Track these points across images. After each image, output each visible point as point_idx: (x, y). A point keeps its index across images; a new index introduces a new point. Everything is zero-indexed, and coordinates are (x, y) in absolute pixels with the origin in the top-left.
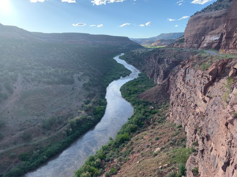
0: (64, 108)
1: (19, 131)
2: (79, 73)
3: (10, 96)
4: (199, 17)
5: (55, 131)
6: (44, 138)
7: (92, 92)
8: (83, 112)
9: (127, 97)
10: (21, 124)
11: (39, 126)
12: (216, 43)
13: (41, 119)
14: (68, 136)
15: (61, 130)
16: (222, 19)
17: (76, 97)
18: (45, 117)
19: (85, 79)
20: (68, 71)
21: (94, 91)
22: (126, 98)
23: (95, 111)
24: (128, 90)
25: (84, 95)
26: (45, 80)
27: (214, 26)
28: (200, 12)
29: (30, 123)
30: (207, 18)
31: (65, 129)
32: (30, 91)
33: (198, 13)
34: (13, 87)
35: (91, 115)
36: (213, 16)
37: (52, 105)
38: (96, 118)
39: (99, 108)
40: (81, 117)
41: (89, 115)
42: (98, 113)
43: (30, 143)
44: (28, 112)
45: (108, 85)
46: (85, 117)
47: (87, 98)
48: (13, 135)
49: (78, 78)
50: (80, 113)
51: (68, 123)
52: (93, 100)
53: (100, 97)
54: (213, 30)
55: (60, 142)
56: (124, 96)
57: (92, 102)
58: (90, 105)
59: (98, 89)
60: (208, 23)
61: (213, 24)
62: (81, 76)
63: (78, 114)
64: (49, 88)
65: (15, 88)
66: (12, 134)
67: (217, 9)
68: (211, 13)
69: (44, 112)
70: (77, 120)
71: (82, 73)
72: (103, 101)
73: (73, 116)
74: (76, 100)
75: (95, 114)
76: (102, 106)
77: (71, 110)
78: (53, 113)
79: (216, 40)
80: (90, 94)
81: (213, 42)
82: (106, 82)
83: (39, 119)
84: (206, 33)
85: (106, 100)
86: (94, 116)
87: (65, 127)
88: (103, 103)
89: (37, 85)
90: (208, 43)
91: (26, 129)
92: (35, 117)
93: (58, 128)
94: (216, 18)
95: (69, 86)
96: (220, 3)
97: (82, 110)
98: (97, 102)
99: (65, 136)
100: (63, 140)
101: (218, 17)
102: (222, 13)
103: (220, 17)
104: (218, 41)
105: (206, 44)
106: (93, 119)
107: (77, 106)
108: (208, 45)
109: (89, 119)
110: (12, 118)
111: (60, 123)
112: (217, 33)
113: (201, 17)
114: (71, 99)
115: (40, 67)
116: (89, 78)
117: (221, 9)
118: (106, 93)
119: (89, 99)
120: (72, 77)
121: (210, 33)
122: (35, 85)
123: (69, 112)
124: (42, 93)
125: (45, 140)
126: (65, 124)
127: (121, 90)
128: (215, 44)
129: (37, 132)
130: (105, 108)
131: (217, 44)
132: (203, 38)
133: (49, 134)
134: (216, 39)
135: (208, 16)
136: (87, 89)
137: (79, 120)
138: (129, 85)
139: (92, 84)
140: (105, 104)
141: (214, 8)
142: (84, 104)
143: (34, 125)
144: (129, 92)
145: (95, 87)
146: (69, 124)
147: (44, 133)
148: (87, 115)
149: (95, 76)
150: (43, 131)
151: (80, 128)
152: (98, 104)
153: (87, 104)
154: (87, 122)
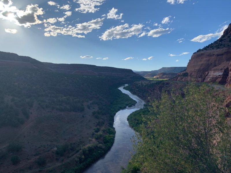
0: (76, 135)
1: (34, 156)
2: (88, 102)
3: (26, 121)
4: (202, 54)
5: (68, 157)
6: (58, 164)
7: (101, 120)
8: (94, 140)
9: (136, 127)
10: (36, 149)
11: (53, 152)
12: (220, 78)
13: (55, 145)
14: (81, 164)
15: (74, 157)
16: (224, 57)
17: (86, 125)
18: (57, 143)
19: (94, 107)
20: (78, 99)
21: (103, 119)
22: (134, 127)
23: (105, 140)
24: (135, 119)
25: (94, 123)
26: (58, 107)
27: (217, 63)
28: (202, 50)
29: (44, 148)
30: (210, 55)
31: (78, 156)
32: (44, 117)
33: (201, 50)
34: (29, 112)
35: (102, 143)
36: (215, 54)
37: (64, 132)
38: (106, 146)
39: (109, 137)
40: (92, 144)
41: (100, 143)
42: (108, 142)
43: (44, 168)
44: (42, 137)
45: (115, 114)
46: (96, 145)
47: (96, 126)
48: (28, 160)
49: (88, 106)
50: (91, 140)
51: (80, 149)
52: (103, 128)
53: (108, 126)
54: (216, 66)
55: (73, 169)
56: (132, 126)
57: (102, 131)
58: (100, 133)
59: (107, 117)
60: (210, 60)
61: (215, 61)
62: (90, 105)
63: (89, 142)
64: (61, 115)
65: (31, 113)
66: (27, 158)
67: (219, 48)
68: (213, 51)
69: (57, 138)
70: (89, 147)
71: (91, 102)
72: (112, 129)
73: (85, 143)
74: (86, 127)
75: (105, 143)
76: (111, 135)
77: (83, 137)
78: (65, 140)
79: (219, 76)
80: (99, 122)
81: (217, 77)
82: (114, 111)
83: (53, 145)
84: (209, 68)
85: (114, 128)
86: (105, 144)
87: (78, 154)
88: (112, 132)
89: (51, 112)
90: (212, 78)
91: (40, 154)
92: (49, 143)
93: (70, 155)
94: (218, 55)
95: (79, 113)
96: (220, 43)
97: (92, 138)
98: (106, 130)
99: (77, 163)
100: (76, 168)
101: (220, 55)
102: (224, 51)
103: (222, 54)
104: (222, 77)
105: (210, 78)
106: (104, 147)
107: (88, 134)
109: (100, 147)
110: (28, 143)
111: (72, 149)
112: (220, 69)
113: (204, 54)
114: (81, 126)
115: (53, 95)
116: (98, 106)
117: (223, 48)
118: (114, 122)
119: (98, 127)
120: (82, 105)
121: (213, 68)
122: (49, 112)
123: (80, 139)
124: (55, 119)
125: (59, 166)
126: (78, 151)
127: (128, 119)
129: (51, 157)
130: (114, 137)
132: (207, 73)
133: (63, 161)
134: (219, 74)
135: (210, 54)
136: (97, 117)
137: (91, 147)
138: (136, 115)
139: (101, 113)
140: (114, 133)
141: (216, 47)
142: (95, 132)
143: (48, 151)
144: (136, 121)
145: (103, 115)
146: (81, 151)
147: (57, 159)
148: (98, 143)
149: (103, 104)
150: (57, 157)
151: (91, 156)
152: (107, 132)
153: (97, 131)
154: (99, 151)
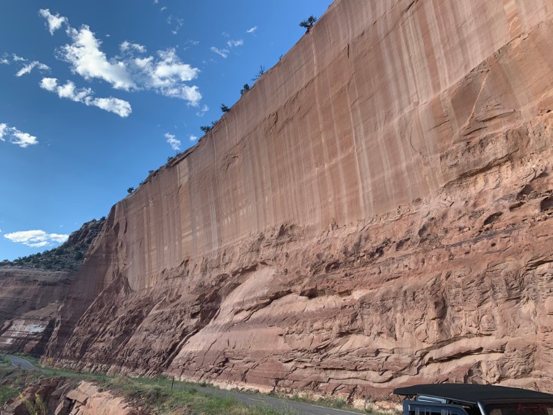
4: (8, 275)
12: (36, 340)
16: (57, 290)
27: (38, 302)
28: (12, 264)
30: (26, 280)
33: (7, 264)
36: (39, 280)
54: (33, 309)
60: (25, 292)
61: (36, 296)
67: (50, 268)
68: (36, 271)
79: (36, 334)
81: (30, 337)
84: (17, 313)
90: (18, 339)
94: (44, 284)
96: (57, 257)
101: (50, 284)
102: (59, 278)
103: (54, 284)
104: (41, 337)
105: (12, 339)
108: (16, 341)
112: (41, 318)
113: (14, 276)
117: (59, 270)
121: (26, 314)
128: (33, 342)
131: (37, 342)
132: (7, 323)
134: (36, 330)
135: (28, 277)
141: (45, 264)
